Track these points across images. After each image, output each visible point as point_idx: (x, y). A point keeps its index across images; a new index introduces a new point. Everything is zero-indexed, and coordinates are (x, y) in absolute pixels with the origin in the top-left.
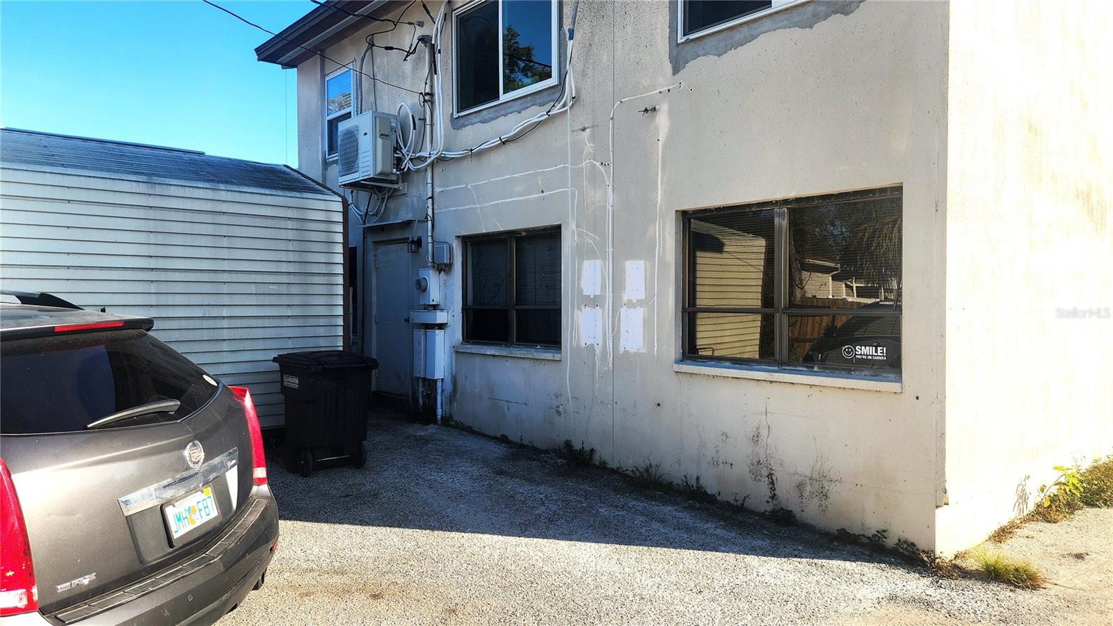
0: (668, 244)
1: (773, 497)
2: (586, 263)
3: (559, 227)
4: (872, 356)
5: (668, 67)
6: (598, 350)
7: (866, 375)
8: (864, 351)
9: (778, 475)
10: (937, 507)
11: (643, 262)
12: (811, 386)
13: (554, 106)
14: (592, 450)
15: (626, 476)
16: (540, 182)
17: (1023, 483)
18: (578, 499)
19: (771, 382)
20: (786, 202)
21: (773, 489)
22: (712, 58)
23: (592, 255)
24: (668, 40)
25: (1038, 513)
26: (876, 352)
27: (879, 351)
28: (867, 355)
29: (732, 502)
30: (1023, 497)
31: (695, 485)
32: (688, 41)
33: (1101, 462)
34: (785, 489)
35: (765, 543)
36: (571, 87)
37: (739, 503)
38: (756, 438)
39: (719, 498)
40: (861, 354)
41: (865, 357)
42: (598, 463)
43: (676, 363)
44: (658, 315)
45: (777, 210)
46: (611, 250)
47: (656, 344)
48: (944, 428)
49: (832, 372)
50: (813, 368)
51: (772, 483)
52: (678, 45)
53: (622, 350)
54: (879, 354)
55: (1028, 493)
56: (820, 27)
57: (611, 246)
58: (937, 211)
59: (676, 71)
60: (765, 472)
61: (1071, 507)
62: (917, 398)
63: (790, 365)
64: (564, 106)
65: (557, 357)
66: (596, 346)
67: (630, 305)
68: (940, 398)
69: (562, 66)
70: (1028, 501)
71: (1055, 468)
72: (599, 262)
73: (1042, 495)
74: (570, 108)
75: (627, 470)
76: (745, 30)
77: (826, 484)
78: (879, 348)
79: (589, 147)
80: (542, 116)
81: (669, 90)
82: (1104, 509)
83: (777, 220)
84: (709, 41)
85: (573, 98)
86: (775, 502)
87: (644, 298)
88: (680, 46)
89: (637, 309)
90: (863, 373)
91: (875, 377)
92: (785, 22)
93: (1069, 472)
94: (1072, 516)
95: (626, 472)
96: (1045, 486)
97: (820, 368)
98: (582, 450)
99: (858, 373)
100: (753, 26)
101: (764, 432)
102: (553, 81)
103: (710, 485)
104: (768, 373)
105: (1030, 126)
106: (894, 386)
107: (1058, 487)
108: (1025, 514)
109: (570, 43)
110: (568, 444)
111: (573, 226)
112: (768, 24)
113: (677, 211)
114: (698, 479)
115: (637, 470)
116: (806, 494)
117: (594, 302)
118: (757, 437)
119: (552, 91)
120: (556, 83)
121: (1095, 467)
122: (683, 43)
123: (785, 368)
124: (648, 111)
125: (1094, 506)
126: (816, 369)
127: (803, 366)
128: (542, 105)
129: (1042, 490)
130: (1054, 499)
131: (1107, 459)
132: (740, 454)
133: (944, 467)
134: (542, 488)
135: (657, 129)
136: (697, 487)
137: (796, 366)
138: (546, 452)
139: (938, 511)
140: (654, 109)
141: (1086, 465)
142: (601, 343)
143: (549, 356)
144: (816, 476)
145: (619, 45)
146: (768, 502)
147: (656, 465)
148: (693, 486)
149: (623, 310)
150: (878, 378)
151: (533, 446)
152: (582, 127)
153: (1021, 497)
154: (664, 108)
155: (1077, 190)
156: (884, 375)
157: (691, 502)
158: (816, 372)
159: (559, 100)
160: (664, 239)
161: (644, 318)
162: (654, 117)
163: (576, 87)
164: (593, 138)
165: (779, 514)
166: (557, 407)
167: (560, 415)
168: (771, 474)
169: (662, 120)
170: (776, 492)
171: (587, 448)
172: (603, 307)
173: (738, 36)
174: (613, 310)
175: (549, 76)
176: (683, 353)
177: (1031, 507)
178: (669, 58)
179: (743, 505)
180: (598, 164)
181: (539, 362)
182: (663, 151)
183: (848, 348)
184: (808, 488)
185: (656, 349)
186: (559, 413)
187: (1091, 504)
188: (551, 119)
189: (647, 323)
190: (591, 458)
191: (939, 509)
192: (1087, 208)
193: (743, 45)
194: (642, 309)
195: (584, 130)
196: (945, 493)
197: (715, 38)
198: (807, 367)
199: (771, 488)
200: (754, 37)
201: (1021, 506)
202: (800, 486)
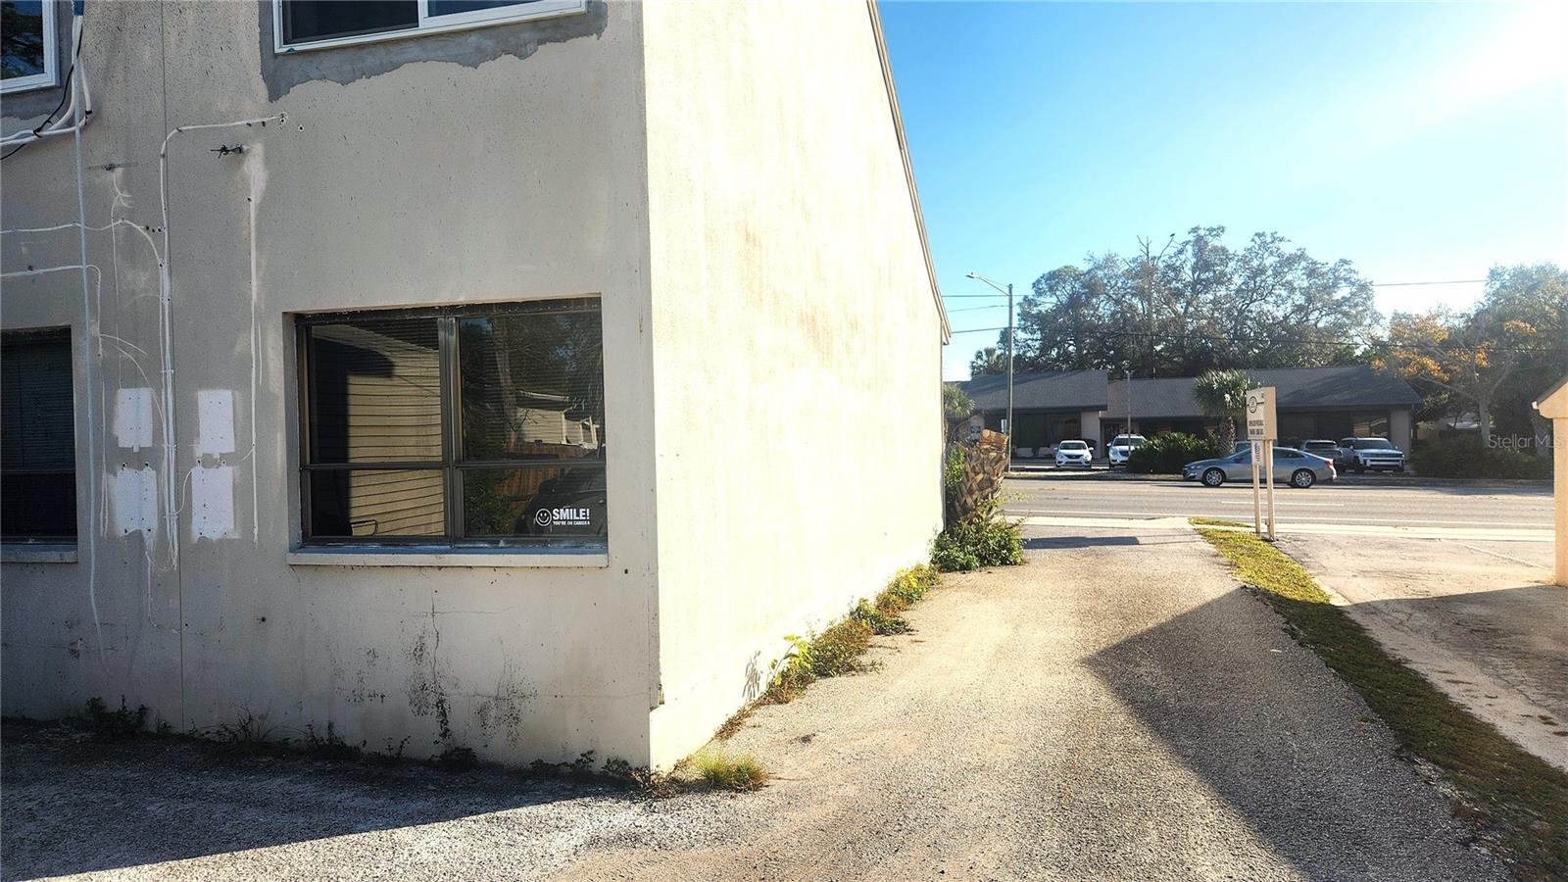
0: (271, 365)
1: (445, 734)
2: (124, 395)
3: (66, 332)
4: (573, 520)
5: (261, 89)
6: (150, 540)
7: (565, 547)
8: (562, 515)
9: (454, 702)
10: (652, 709)
11: (228, 393)
12: (495, 568)
13: (48, 121)
14: (143, 710)
15: (209, 741)
16: (24, 250)
17: (753, 661)
18: (110, 795)
19: (440, 568)
20: (453, 309)
21: (444, 722)
22: (332, 87)
23: (134, 381)
24: (258, 45)
25: (770, 693)
26: (578, 515)
27: (581, 514)
28: (566, 520)
29: (387, 753)
30: (753, 677)
31: (326, 737)
32: (291, 53)
33: (836, 624)
34: (461, 721)
35: (430, 804)
36: (82, 93)
37: (394, 753)
38: (419, 653)
39: (364, 750)
40: (559, 520)
41: (564, 523)
42: (154, 730)
43: (291, 552)
44: (258, 477)
45: (441, 319)
46: (170, 372)
47: (256, 525)
48: (657, 608)
49: (524, 547)
50: (498, 542)
51: (444, 714)
52: (276, 56)
53: (195, 536)
54: (582, 518)
55: (759, 672)
56: (487, 67)
57: (169, 365)
58: (641, 331)
59: (274, 95)
60: (432, 700)
61: (804, 680)
62: (626, 572)
63: (466, 542)
64: (70, 123)
65: (69, 557)
66: (145, 531)
67: (208, 462)
68: (652, 569)
69: (65, 56)
70: (760, 682)
71: (785, 638)
72: (145, 394)
73: (773, 671)
74: (82, 130)
75: (208, 733)
76: (381, 52)
77: (516, 702)
78: (581, 510)
79: (121, 199)
80: (29, 135)
81: (263, 123)
82: (836, 678)
83: (441, 335)
84: (328, 62)
85: (88, 113)
86: (447, 741)
87: (233, 450)
88: (280, 59)
89: (221, 468)
90: (562, 545)
91: (577, 548)
92: (440, 53)
93: (799, 641)
94: (804, 692)
95: (207, 736)
96: (776, 661)
97: (507, 542)
98: (122, 715)
99: (556, 545)
100: (393, 49)
101: (430, 642)
102: (48, 78)
103: (350, 732)
104: (434, 556)
105: (748, 234)
106: (599, 559)
107: (788, 660)
108: (756, 698)
109: (78, 20)
110: (96, 706)
111: (94, 329)
112: (414, 50)
113: (285, 313)
114: (330, 726)
115: (226, 729)
116: (491, 721)
117: (140, 459)
118: (421, 650)
119: (47, 95)
120: (53, 84)
121: (831, 630)
122: (283, 54)
123: (460, 546)
124: (227, 151)
125: (827, 675)
126: (502, 544)
127: (484, 541)
128: (25, 117)
129: (773, 666)
130: (784, 675)
131: (843, 619)
132: (395, 677)
133: (658, 657)
134: (34, 790)
135: (245, 181)
136: (330, 740)
137: (475, 542)
138: (54, 723)
139: (653, 714)
140: (240, 150)
141: (821, 630)
142: (154, 525)
143: (53, 556)
144: (503, 694)
145: (173, 38)
146: (436, 742)
147: (262, 718)
148: (322, 740)
149: (197, 472)
150: (580, 549)
151: (24, 718)
152: (106, 163)
153: (751, 678)
154: (256, 150)
155: (802, 314)
156: (588, 545)
157: (318, 764)
158: (502, 548)
159: (58, 112)
160: (265, 358)
161: (234, 484)
162: (240, 163)
163: (91, 95)
164: (127, 184)
165: (453, 757)
166: (72, 644)
167: (78, 657)
168: (441, 701)
169: (255, 170)
170: (449, 726)
171: (132, 707)
172: (157, 468)
173: (370, 60)
174: (177, 471)
175: (39, 68)
176: (304, 535)
177: (763, 688)
178: (262, 73)
179: (399, 754)
180: (140, 228)
181: (31, 568)
182: (258, 219)
183: (544, 512)
184: (493, 713)
185: (256, 531)
186: (75, 653)
187: (824, 674)
188: (43, 143)
189: (241, 491)
190: (141, 721)
191: (655, 711)
192: (812, 334)
193: (379, 75)
194: (229, 469)
195: (111, 168)
196: (660, 689)
197: (337, 57)
198: (490, 542)
199: (442, 722)
200: (396, 66)
201: (752, 689)
202: (482, 712)
